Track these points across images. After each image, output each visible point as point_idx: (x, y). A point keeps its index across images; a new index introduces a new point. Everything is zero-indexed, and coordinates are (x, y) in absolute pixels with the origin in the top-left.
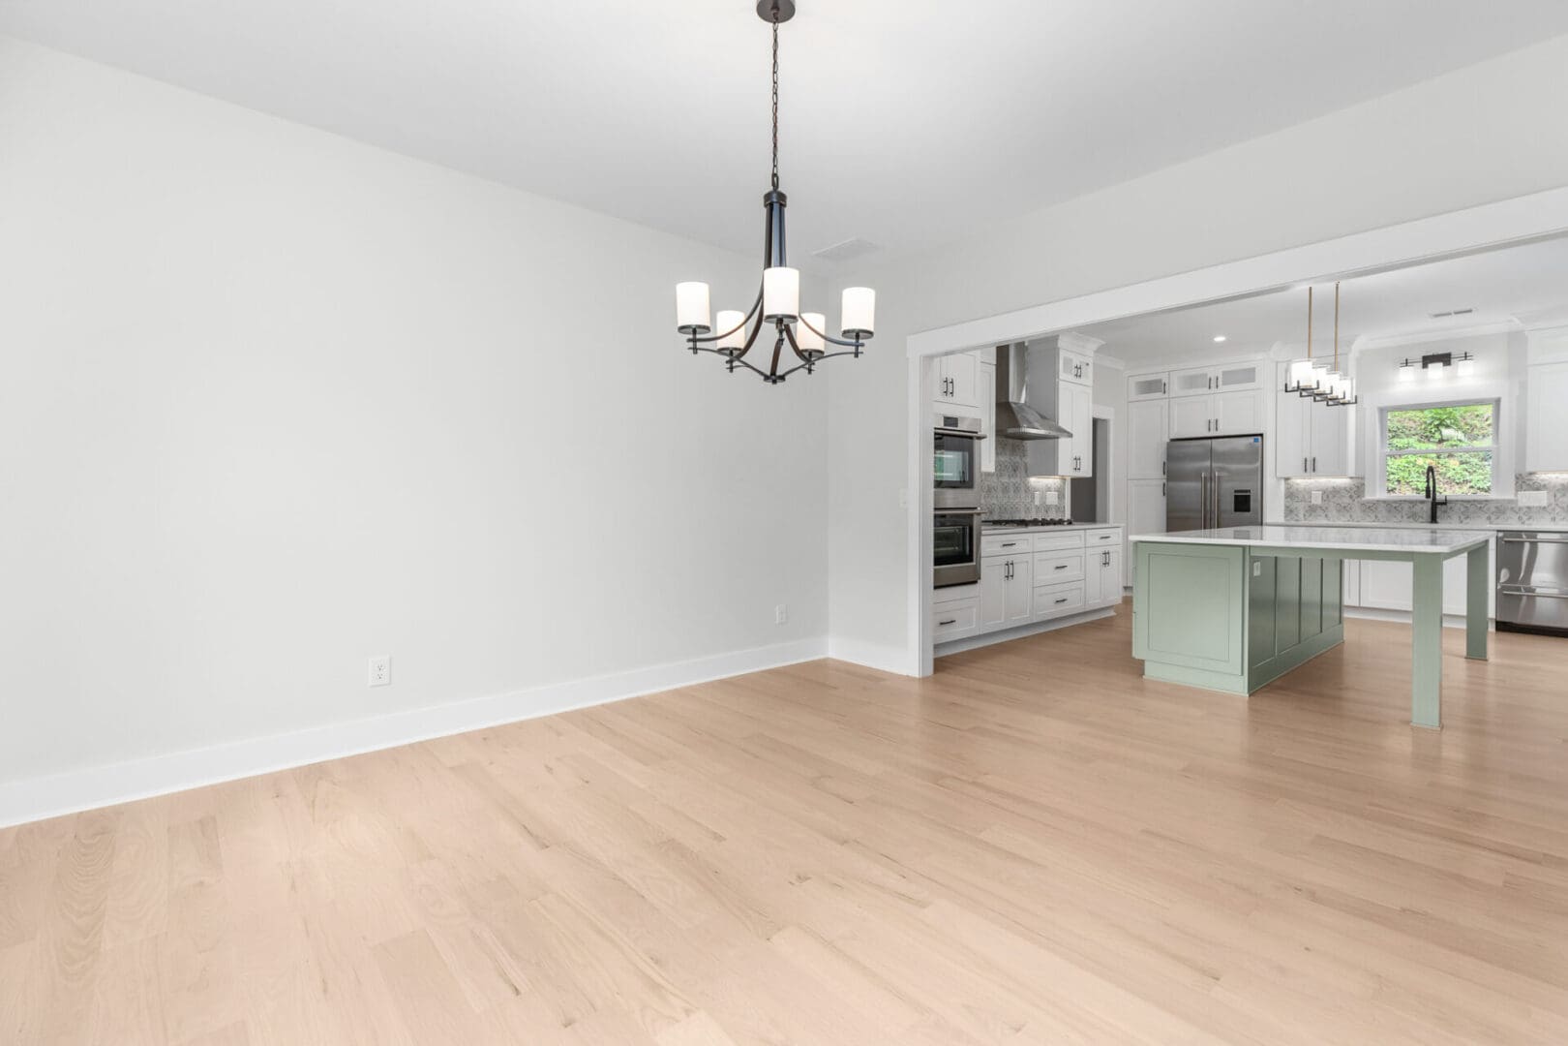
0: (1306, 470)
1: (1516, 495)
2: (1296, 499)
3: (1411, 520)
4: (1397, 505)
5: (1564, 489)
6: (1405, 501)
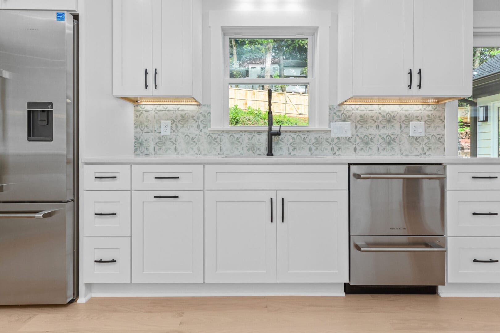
0: (146, 86)
1: (330, 126)
2: (146, 130)
3: (251, 152)
4: (239, 136)
5: (363, 120)
6: (246, 131)
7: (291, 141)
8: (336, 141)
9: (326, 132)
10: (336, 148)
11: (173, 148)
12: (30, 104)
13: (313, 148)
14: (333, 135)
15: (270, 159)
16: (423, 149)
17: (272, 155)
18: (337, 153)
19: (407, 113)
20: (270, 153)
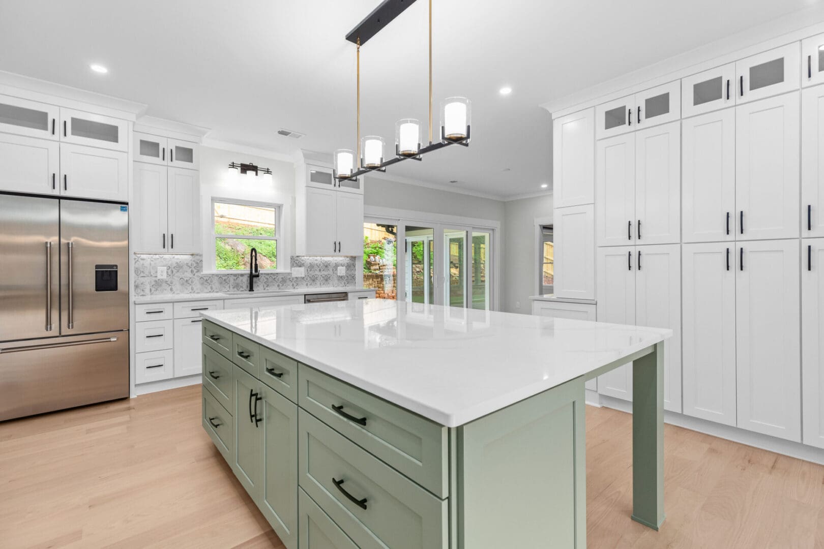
0: (164, 246)
1: (291, 270)
2: (142, 275)
3: (235, 289)
4: (226, 278)
5: (311, 267)
6: (231, 274)
7: (265, 280)
8: (295, 279)
9: (289, 274)
10: (295, 284)
11: (168, 288)
12: (97, 267)
13: (281, 285)
14: (293, 276)
15: (253, 294)
16: (345, 283)
17: (253, 291)
18: (296, 287)
19: (336, 262)
20: (251, 289)
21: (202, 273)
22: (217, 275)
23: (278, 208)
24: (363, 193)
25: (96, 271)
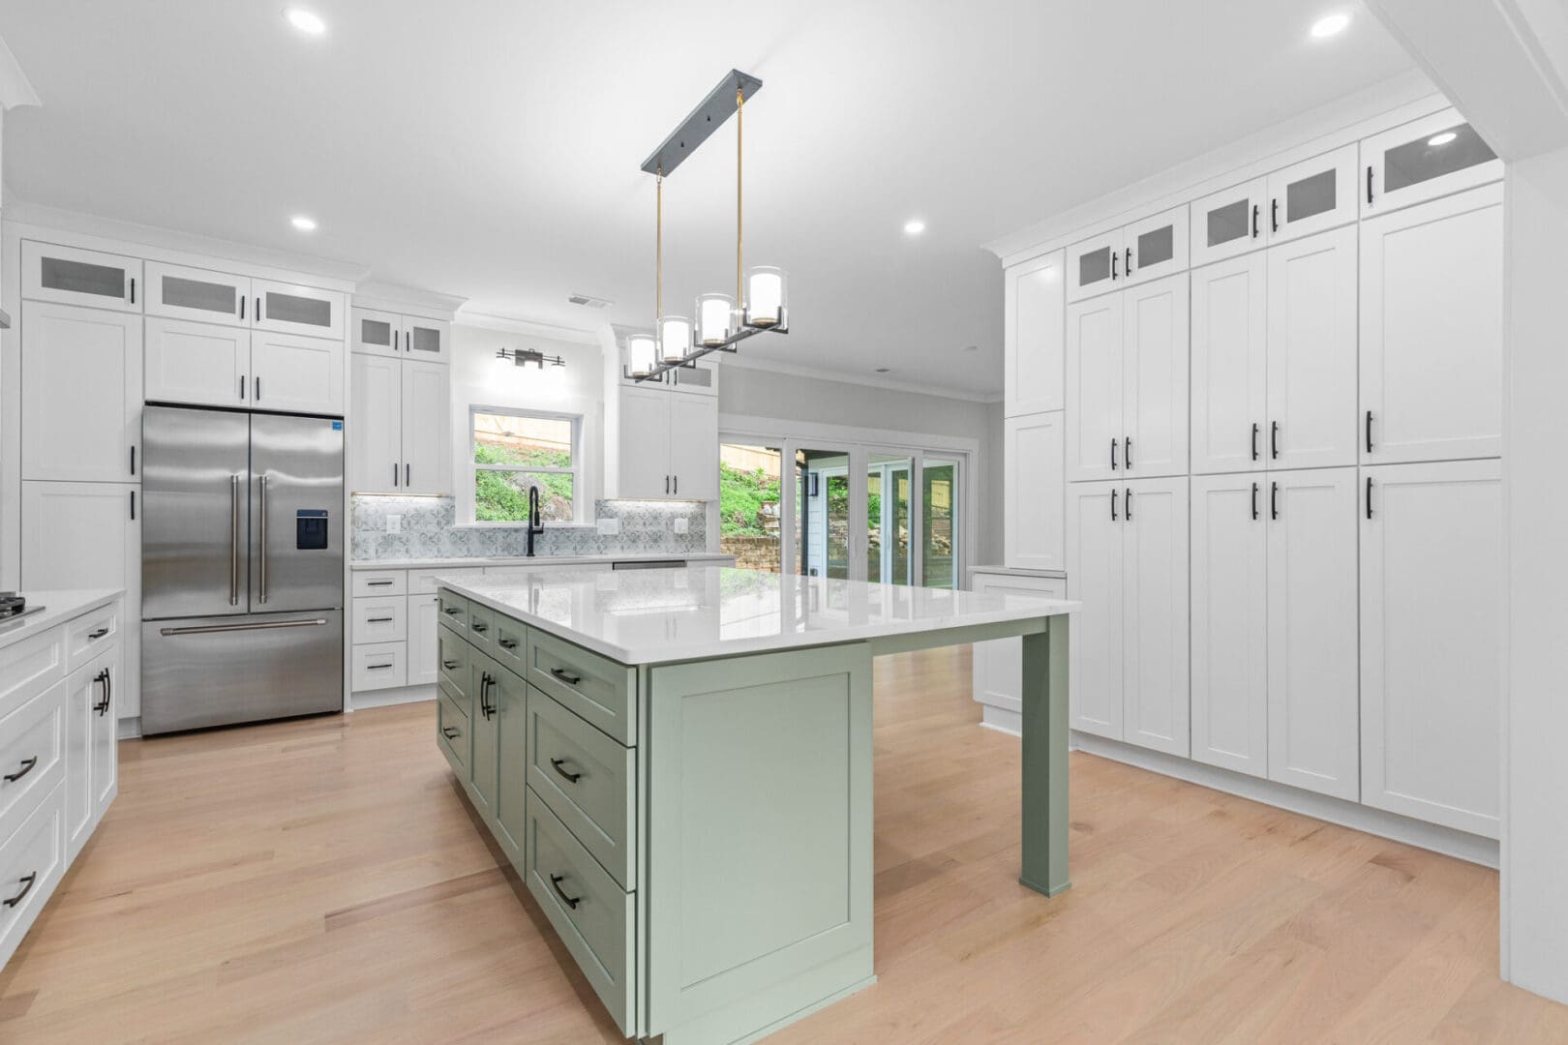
0: (396, 482)
1: (595, 524)
2: (364, 527)
4: (491, 534)
5: (630, 518)
6: (500, 529)
7: (554, 539)
8: (603, 539)
9: (591, 530)
10: (602, 547)
11: (403, 549)
12: (300, 513)
13: (578, 547)
14: (599, 533)
15: (533, 560)
16: (687, 547)
17: (534, 556)
18: (602, 551)
19: (671, 510)
21: (453, 526)
22: (477, 530)
23: (576, 421)
24: (717, 394)
25: (298, 519)
